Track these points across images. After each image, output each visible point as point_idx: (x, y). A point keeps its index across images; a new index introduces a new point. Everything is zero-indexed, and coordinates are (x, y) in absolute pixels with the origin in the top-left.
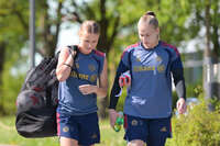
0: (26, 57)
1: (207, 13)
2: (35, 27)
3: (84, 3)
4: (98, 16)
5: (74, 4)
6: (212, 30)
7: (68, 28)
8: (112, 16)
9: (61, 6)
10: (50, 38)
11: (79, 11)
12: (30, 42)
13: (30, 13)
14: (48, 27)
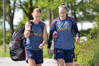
0: (2, 22)
1: (72, 5)
2: (5, 11)
3: (24, 1)
4: (29, 6)
5: (20, 2)
6: (73, 11)
7: (18, 11)
8: (35, 6)
9: (15, 2)
10: (11, 15)
11: (22, 4)
12: (3, 17)
13: (3, 5)
14: (10, 11)
